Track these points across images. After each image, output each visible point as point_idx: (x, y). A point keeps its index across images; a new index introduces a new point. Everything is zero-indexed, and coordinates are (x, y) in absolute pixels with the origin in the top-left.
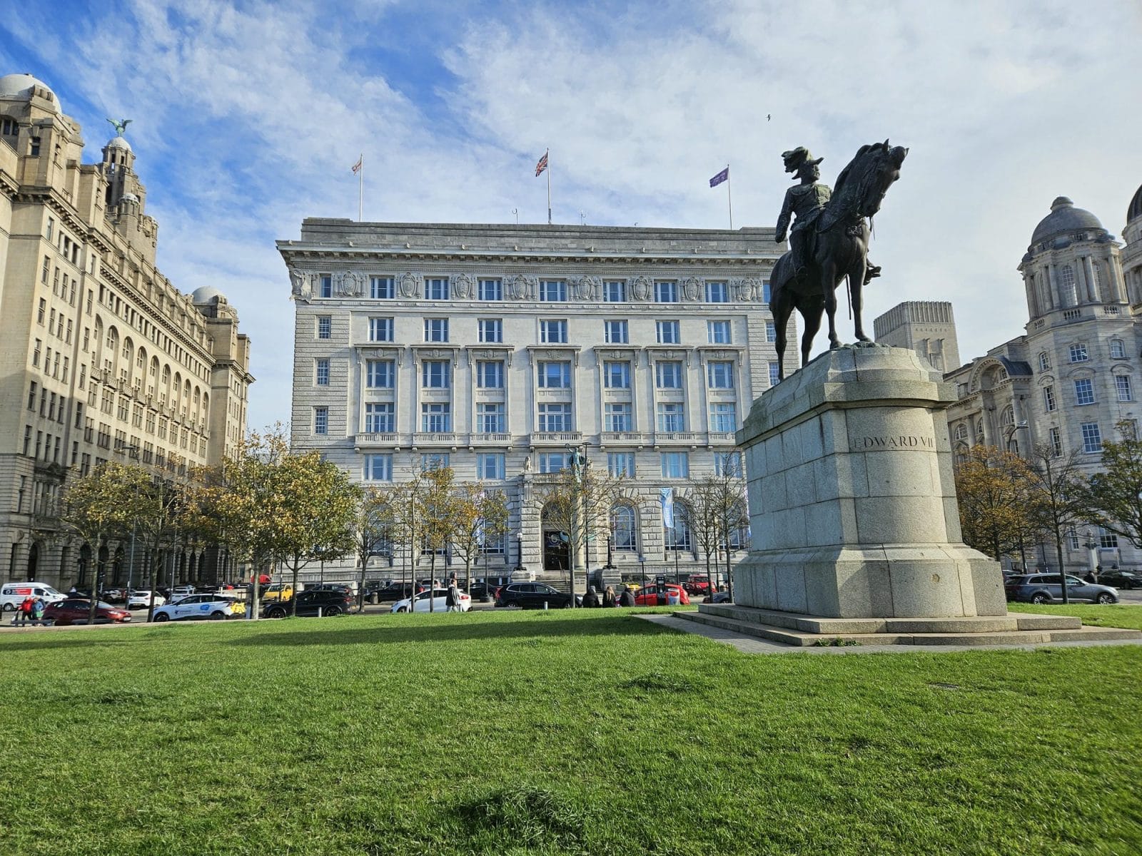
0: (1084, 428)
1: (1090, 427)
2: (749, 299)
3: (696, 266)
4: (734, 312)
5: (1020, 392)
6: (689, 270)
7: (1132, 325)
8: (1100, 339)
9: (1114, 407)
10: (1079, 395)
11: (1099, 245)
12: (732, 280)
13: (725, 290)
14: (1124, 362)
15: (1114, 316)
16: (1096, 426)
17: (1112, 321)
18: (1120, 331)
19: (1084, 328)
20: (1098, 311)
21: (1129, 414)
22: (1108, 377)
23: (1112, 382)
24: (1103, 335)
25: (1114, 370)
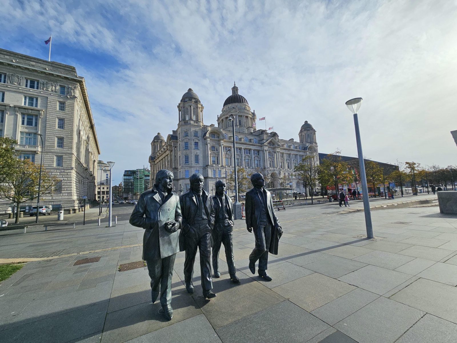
0: (185, 156)
1: (187, 156)
2: (50, 90)
3: (18, 69)
4: (40, 94)
5: (175, 145)
6: (13, 70)
7: (201, 128)
8: (191, 130)
9: (193, 151)
10: (185, 147)
11: (196, 103)
12: (41, 81)
13: (38, 84)
14: (198, 138)
15: (196, 124)
16: (188, 156)
17: (196, 126)
18: (197, 129)
19: (187, 127)
20: (192, 122)
21: (197, 153)
22: (192, 142)
23: (193, 143)
24: (193, 129)
25: (194, 140)
